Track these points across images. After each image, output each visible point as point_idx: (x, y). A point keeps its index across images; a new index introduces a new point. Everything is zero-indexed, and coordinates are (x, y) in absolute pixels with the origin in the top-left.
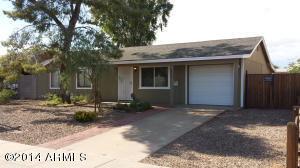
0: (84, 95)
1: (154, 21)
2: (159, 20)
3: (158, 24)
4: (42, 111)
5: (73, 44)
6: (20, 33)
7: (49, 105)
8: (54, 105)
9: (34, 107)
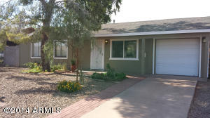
0: (62, 64)
1: (110, 7)
2: (114, 7)
3: (112, 9)
4: (25, 79)
5: (55, 16)
6: (6, 6)
7: (31, 73)
8: (36, 73)
9: (17, 74)
